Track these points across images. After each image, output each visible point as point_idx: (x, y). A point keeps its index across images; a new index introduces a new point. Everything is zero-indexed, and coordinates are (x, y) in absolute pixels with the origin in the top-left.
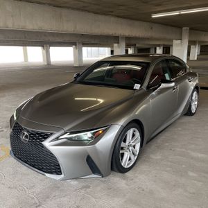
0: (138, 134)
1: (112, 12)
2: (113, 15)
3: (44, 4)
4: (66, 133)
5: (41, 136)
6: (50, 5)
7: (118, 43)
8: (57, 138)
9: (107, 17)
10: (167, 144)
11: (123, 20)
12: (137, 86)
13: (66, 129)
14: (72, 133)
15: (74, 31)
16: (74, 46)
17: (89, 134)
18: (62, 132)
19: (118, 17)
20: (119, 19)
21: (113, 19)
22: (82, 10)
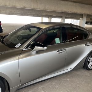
16: (61, 18)
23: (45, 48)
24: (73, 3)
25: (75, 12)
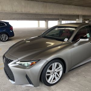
0: (61, 66)
1: (72, 3)
2: (73, 5)
3: (38, 1)
4: (19, 61)
5: (9, 61)
6: (41, 1)
7: (79, 19)
8: (15, 63)
9: (70, 6)
10: (84, 73)
11: (78, 7)
12: (66, 40)
13: (19, 59)
14: (21, 61)
15: (52, 13)
16: (58, 20)
18: (17, 60)
19: (76, 5)
20: (76, 6)
21: (73, 7)
22: (57, 3)
24: (75, 6)
25: (77, 14)
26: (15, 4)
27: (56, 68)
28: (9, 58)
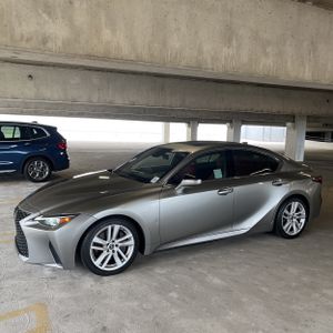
4: (41, 215)
8: (33, 219)
13: (42, 212)
17: (58, 220)
23: (199, 181)
26: (72, 82)
27: (118, 237)
28: (23, 210)
